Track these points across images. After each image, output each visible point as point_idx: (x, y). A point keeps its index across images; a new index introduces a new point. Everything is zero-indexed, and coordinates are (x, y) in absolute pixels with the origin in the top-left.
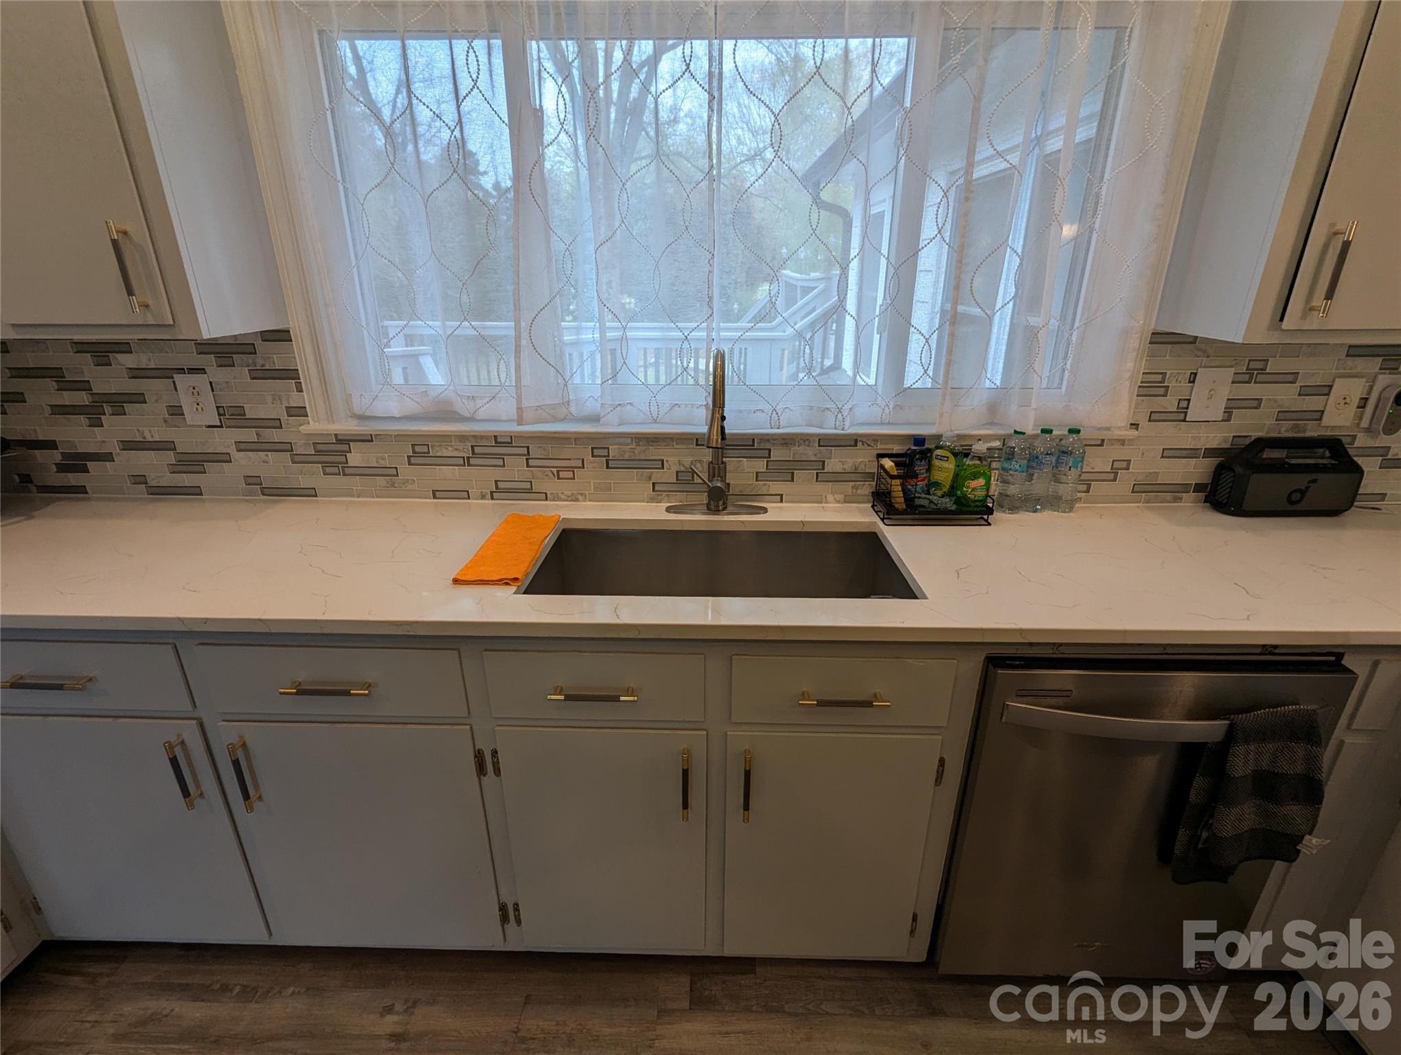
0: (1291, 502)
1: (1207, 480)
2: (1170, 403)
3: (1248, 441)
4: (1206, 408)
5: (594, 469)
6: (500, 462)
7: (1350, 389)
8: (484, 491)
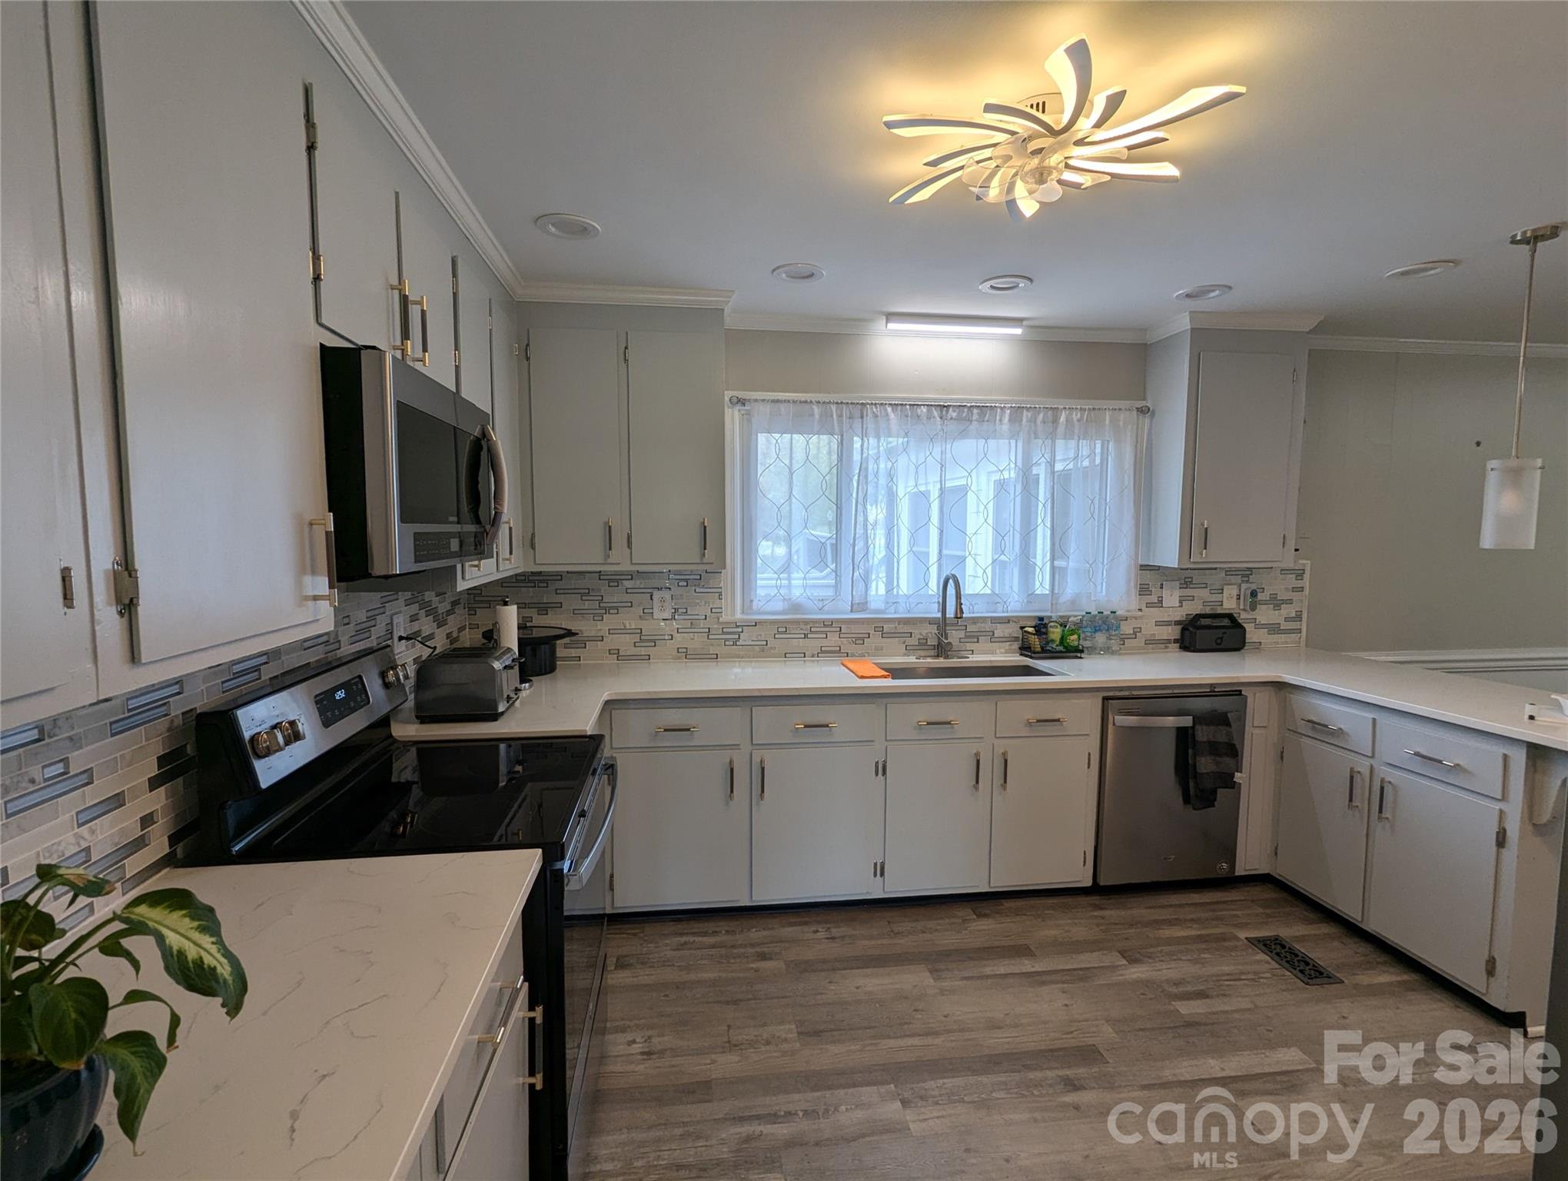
0: (1217, 644)
1: (1178, 637)
2: (1154, 599)
3: (1192, 617)
4: (1171, 600)
5: (875, 638)
6: (825, 636)
7: (1231, 591)
8: (814, 652)
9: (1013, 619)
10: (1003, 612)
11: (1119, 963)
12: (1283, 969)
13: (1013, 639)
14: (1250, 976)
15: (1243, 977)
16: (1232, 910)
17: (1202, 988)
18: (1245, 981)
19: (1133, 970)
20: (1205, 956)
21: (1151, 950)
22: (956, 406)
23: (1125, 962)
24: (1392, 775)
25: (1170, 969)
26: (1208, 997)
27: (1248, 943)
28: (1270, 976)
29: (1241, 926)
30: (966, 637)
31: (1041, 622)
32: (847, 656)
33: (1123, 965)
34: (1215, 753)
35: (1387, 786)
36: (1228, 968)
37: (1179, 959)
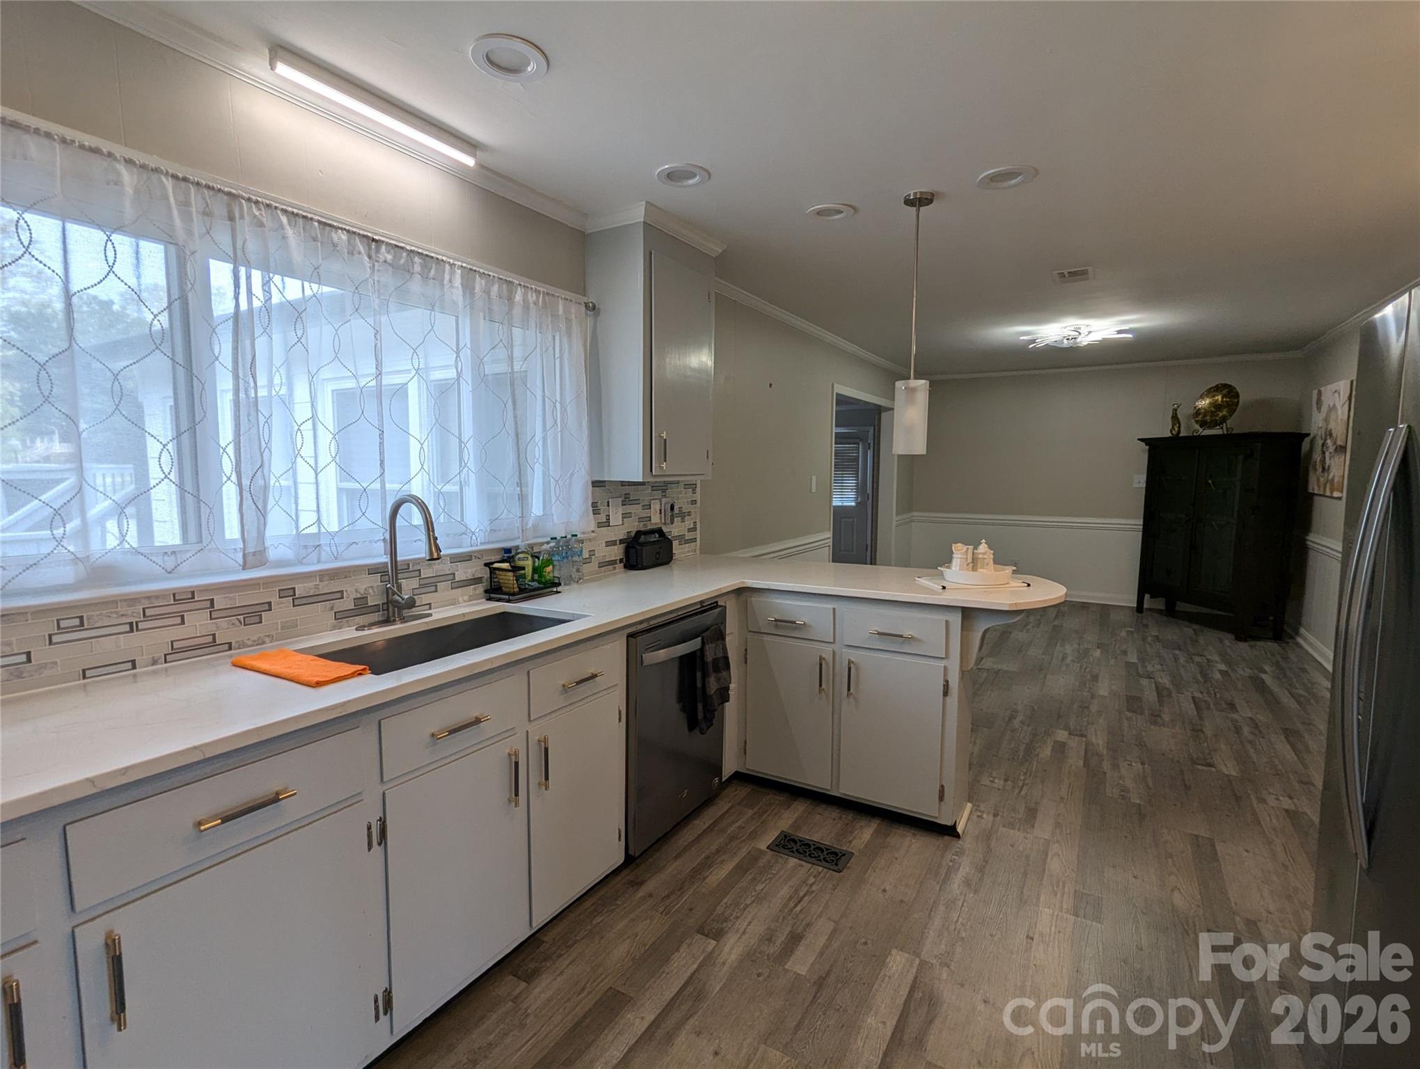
0: (657, 559)
1: (623, 556)
2: (603, 518)
3: (633, 534)
4: (616, 519)
5: (283, 610)
6: (179, 620)
7: (656, 506)
8: (157, 655)
9: (476, 554)
10: (471, 546)
11: (710, 948)
12: (815, 866)
13: (477, 581)
14: (805, 889)
15: (802, 894)
16: (733, 822)
17: (789, 929)
18: (806, 898)
19: (727, 949)
20: (759, 887)
21: (719, 910)
22: (391, 244)
23: (713, 943)
24: (854, 655)
25: (750, 923)
26: (802, 938)
27: (772, 852)
28: (814, 880)
29: (753, 836)
30: (421, 586)
31: (508, 554)
32: (230, 649)
33: (714, 948)
34: (717, 670)
35: (852, 666)
36: (785, 891)
37: (747, 906)
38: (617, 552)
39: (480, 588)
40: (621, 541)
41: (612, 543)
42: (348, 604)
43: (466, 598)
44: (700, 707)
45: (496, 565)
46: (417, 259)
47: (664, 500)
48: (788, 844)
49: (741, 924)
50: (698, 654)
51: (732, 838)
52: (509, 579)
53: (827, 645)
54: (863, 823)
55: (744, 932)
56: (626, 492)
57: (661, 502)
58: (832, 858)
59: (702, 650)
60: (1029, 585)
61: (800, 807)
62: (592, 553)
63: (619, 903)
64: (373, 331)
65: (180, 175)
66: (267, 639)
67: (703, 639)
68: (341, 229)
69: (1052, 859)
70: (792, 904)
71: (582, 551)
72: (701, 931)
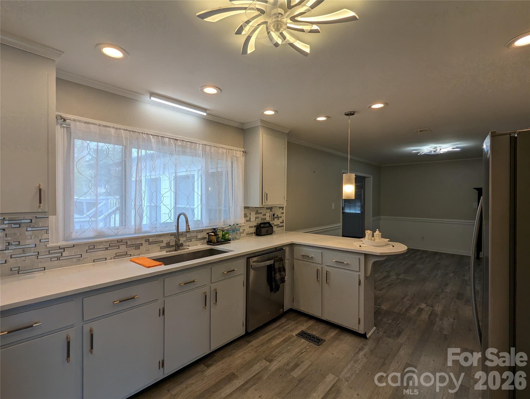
0: (267, 233)
2: (248, 219)
3: (259, 224)
4: (253, 219)
5: (145, 245)
6: (118, 247)
7: (268, 214)
8: (112, 257)
9: (204, 230)
10: (202, 228)
11: (267, 365)
12: (310, 343)
13: (205, 238)
14: (304, 350)
15: (303, 351)
16: (286, 325)
17: (295, 362)
18: (304, 353)
19: (272, 366)
20: (289, 348)
21: (273, 353)
22: (181, 140)
23: (269, 363)
24: (328, 269)
25: (283, 358)
26: (299, 366)
27: (297, 337)
28: (309, 347)
29: (292, 331)
30: (187, 240)
31: (215, 231)
32: (131, 256)
33: (268, 365)
34: (280, 271)
35: (328, 273)
36: (297, 350)
37: (283, 353)
38: (253, 230)
39: (205, 241)
40: (255, 226)
41: (252, 227)
42: (164, 244)
43: (201, 244)
44: (273, 283)
45: (210, 234)
46: (189, 143)
47: (271, 213)
48: (303, 335)
49: (279, 359)
50: (273, 265)
51: (284, 331)
52: (214, 238)
53: (320, 265)
54: (332, 330)
55: (280, 361)
56: (257, 210)
57: (270, 213)
58: (317, 341)
59: (274, 264)
60: (393, 246)
61: (311, 323)
62: (244, 230)
63: (241, 347)
64: (175, 165)
65: (126, 129)
66: (141, 254)
67: (274, 260)
68: (167, 137)
69: (401, 350)
70: (299, 354)
71: (240, 230)
72: (265, 359)
